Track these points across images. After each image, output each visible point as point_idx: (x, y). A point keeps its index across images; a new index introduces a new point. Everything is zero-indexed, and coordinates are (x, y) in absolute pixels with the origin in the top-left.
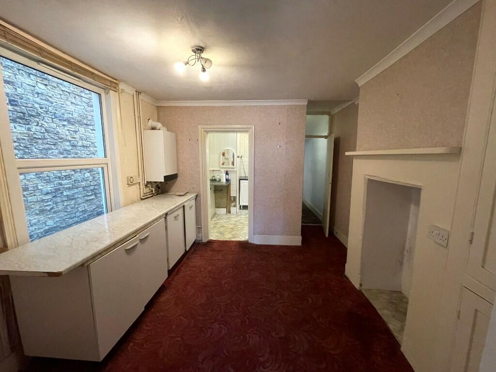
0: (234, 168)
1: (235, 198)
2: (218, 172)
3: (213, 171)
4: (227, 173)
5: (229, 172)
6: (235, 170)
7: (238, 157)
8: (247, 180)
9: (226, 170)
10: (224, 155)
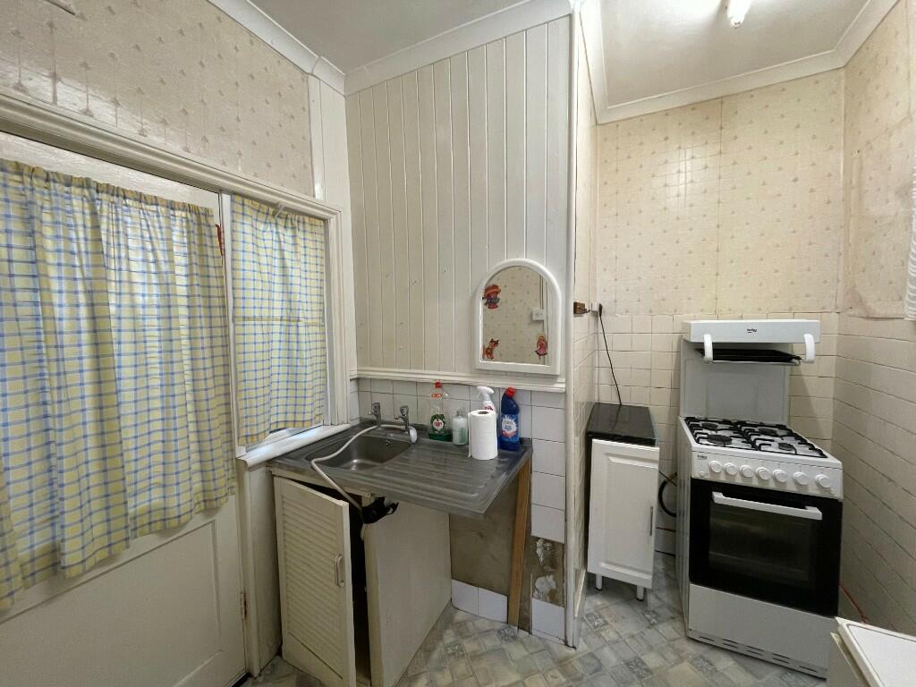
0: (552, 378)
1: (556, 553)
2: (461, 394)
3: (438, 385)
4: (509, 405)
5: (519, 399)
6: (559, 386)
7: (579, 309)
8: (651, 443)
9: (506, 384)
10: (491, 298)
